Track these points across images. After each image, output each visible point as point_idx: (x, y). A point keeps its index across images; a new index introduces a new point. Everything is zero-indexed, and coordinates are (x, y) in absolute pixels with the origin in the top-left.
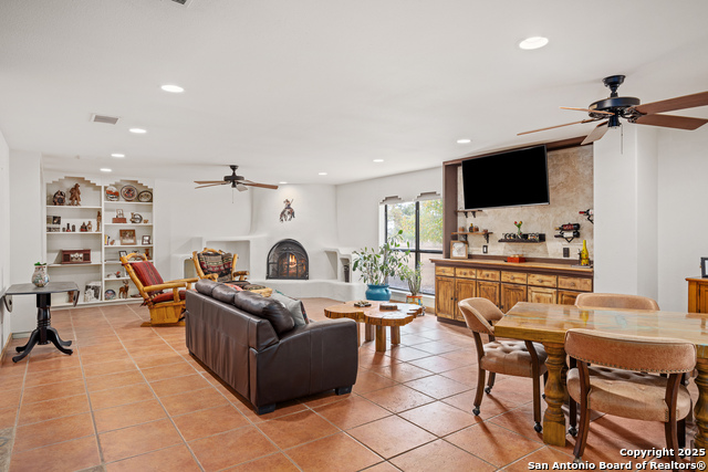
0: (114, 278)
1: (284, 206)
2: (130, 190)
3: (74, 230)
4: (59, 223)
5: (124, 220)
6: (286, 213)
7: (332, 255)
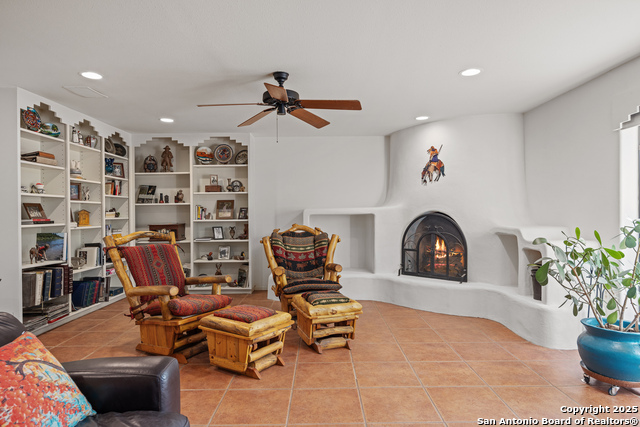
0: (205, 260)
1: (427, 158)
2: (224, 151)
3: (167, 202)
4: (153, 193)
5: (219, 189)
6: (431, 169)
7: (510, 240)
